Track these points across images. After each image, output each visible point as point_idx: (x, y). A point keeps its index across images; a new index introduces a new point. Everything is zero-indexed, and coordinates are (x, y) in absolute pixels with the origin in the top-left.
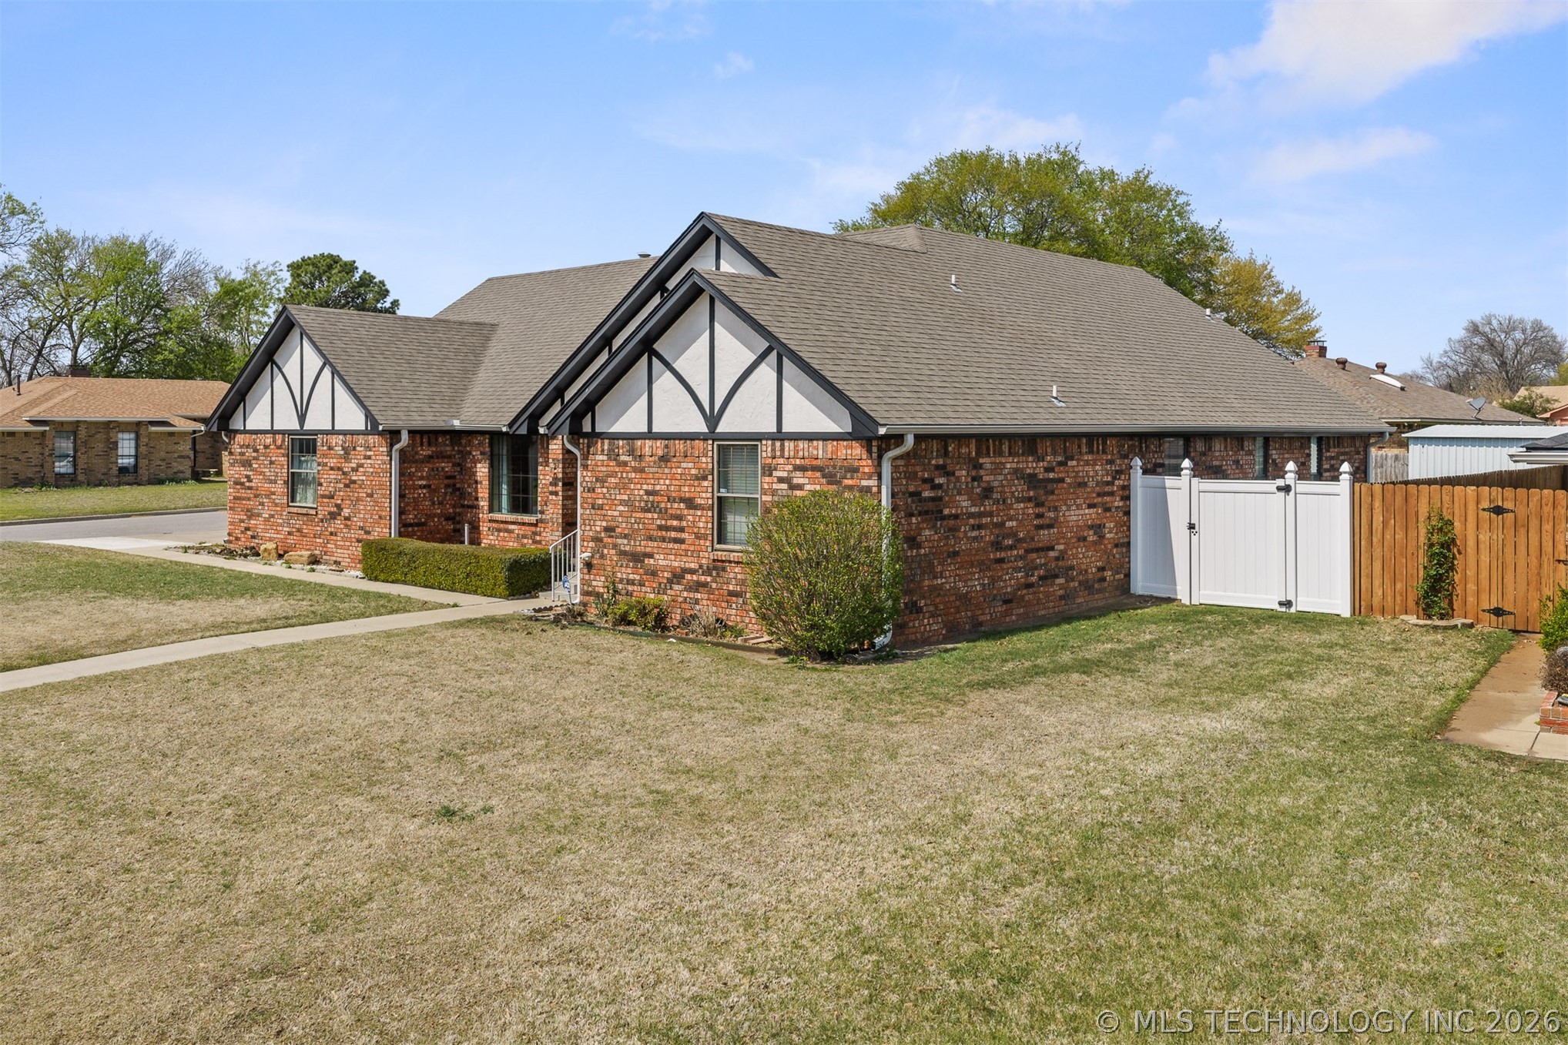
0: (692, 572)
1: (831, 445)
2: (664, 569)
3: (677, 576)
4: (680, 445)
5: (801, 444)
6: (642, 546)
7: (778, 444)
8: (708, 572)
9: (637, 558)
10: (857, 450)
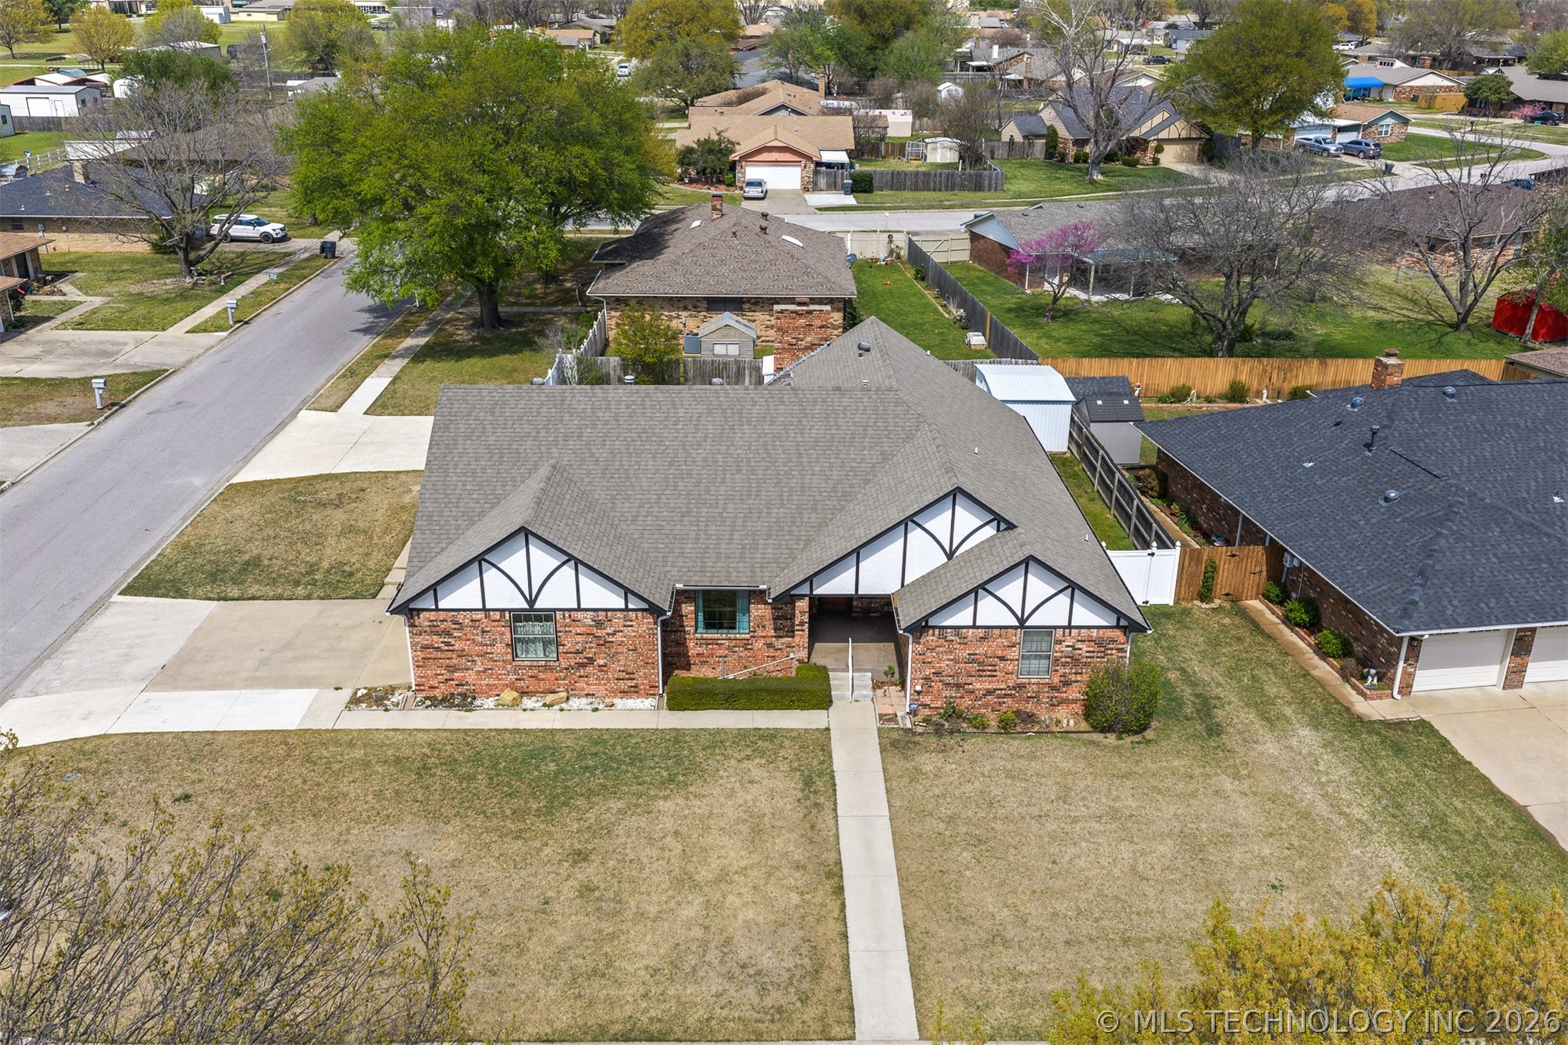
0: (1001, 689)
1: (1101, 631)
2: (979, 690)
3: (989, 692)
4: (997, 631)
5: (1082, 631)
6: (963, 680)
7: (1067, 631)
8: (1014, 688)
9: (958, 686)
10: (1118, 633)
